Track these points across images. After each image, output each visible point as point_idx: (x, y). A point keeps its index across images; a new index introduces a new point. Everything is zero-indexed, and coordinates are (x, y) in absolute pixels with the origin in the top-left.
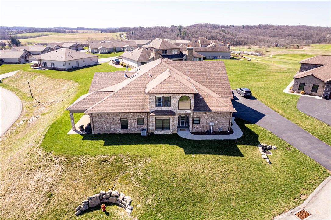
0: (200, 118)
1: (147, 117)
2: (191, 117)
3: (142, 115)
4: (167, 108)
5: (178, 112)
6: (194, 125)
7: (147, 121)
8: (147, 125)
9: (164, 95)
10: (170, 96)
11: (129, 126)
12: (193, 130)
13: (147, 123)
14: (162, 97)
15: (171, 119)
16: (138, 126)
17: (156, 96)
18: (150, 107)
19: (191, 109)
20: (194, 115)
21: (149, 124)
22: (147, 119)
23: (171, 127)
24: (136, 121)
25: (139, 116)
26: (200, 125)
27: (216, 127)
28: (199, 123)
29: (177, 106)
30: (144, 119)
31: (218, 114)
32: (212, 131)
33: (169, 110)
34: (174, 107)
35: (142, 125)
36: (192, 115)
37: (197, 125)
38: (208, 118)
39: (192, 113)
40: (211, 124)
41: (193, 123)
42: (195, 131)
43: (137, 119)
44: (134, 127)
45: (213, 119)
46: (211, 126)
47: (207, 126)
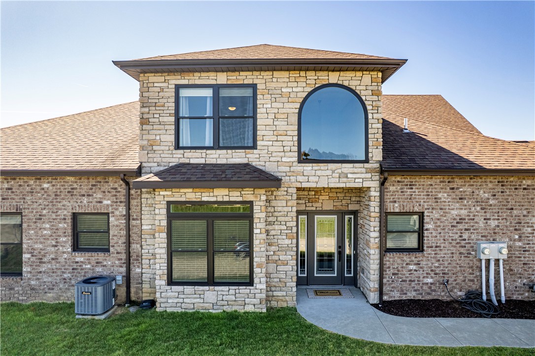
0: (421, 215)
1: (129, 209)
2: (374, 206)
3: (99, 195)
4: (237, 157)
5: (300, 178)
6: (389, 258)
7: (128, 229)
8: (124, 256)
9: (222, 78)
10: (254, 87)
11: (26, 256)
12: (386, 289)
13: (128, 243)
14: (209, 93)
15: (259, 214)
16: (80, 257)
17: (178, 87)
18: (142, 148)
19: (367, 161)
20: (388, 197)
21: (135, 247)
22: (128, 217)
23: (260, 266)
24: (67, 226)
25: (85, 200)
26: (427, 260)
27: (517, 268)
28: (420, 249)
29: (291, 142)
30: (111, 219)
31: (521, 192)
32: (498, 294)
33: (247, 165)
34: (277, 147)
35: (101, 256)
36: (375, 194)
37: (406, 257)
38: (464, 212)
39: (373, 184)
40: (491, 251)
41: (385, 251)
42: (396, 296)
43: (75, 216)
44: (54, 266)
45: (493, 223)
46: (488, 261)
47: (464, 262)
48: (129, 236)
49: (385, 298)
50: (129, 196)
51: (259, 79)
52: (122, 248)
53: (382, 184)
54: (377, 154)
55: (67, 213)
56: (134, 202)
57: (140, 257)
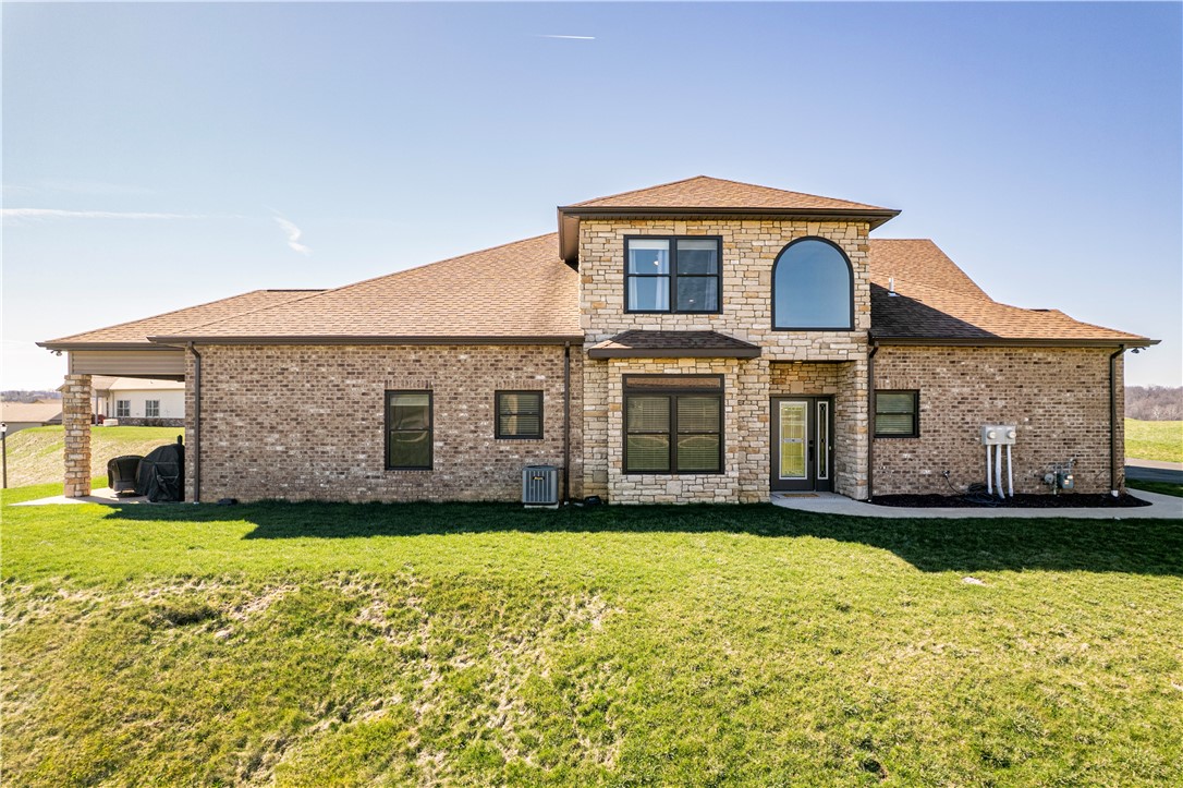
0: (916, 394)
1: (567, 385)
2: (861, 383)
3: (531, 369)
4: (700, 324)
5: (774, 349)
6: (879, 444)
7: (567, 409)
8: (561, 444)
9: (681, 228)
10: (719, 239)
11: (437, 445)
12: (876, 481)
13: (567, 427)
14: (664, 245)
15: (731, 388)
16: (505, 446)
17: (627, 238)
18: (585, 311)
19: (852, 329)
20: (878, 371)
21: (574, 431)
22: (567, 395)
23: (732, 450)
24: (488, 407)
25: (513, 375)
26: (925, 445)
27: (1028, 457)
28: (915, 433)
29: (763, 305)
30: (546, 398)
31: (1031, 367)
32: (1005, 487)
33: (711, 333)
34: (746, 312)
35: (532, 444)
36: (862, 368)
37: (899, 444)
38: (966, 390)
39: (861, 357)
40: (997, 434)
41: (874, 436)
42: (888, 490)
43: (498, 394)
44: (473, 456)
45: (1000, 404)
46: (994, 447)
47: (967, 449)
48: (567, 419)
49: (875, 492)
50: (568, 371)
51: (725, 229)
52: (558, 434)
53: (871, 356)
54: (864, 321)
55: (490, 391)
56: (574, 378)
57: (580, 443)
